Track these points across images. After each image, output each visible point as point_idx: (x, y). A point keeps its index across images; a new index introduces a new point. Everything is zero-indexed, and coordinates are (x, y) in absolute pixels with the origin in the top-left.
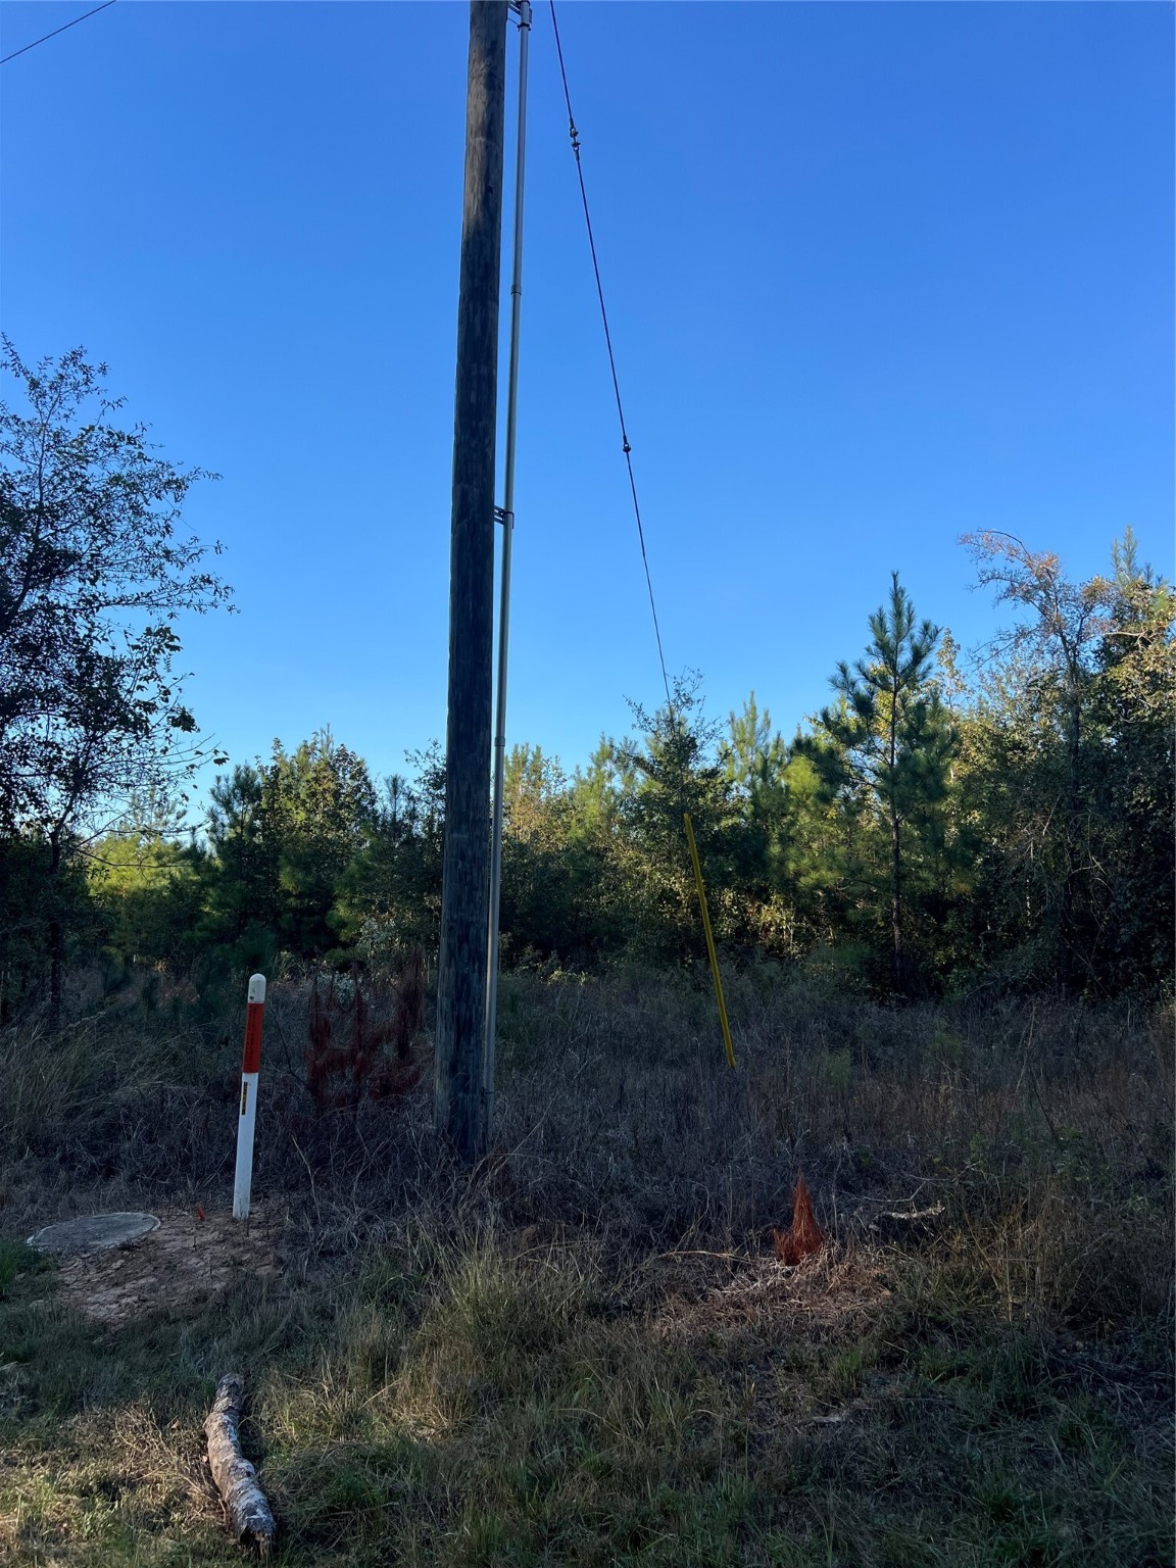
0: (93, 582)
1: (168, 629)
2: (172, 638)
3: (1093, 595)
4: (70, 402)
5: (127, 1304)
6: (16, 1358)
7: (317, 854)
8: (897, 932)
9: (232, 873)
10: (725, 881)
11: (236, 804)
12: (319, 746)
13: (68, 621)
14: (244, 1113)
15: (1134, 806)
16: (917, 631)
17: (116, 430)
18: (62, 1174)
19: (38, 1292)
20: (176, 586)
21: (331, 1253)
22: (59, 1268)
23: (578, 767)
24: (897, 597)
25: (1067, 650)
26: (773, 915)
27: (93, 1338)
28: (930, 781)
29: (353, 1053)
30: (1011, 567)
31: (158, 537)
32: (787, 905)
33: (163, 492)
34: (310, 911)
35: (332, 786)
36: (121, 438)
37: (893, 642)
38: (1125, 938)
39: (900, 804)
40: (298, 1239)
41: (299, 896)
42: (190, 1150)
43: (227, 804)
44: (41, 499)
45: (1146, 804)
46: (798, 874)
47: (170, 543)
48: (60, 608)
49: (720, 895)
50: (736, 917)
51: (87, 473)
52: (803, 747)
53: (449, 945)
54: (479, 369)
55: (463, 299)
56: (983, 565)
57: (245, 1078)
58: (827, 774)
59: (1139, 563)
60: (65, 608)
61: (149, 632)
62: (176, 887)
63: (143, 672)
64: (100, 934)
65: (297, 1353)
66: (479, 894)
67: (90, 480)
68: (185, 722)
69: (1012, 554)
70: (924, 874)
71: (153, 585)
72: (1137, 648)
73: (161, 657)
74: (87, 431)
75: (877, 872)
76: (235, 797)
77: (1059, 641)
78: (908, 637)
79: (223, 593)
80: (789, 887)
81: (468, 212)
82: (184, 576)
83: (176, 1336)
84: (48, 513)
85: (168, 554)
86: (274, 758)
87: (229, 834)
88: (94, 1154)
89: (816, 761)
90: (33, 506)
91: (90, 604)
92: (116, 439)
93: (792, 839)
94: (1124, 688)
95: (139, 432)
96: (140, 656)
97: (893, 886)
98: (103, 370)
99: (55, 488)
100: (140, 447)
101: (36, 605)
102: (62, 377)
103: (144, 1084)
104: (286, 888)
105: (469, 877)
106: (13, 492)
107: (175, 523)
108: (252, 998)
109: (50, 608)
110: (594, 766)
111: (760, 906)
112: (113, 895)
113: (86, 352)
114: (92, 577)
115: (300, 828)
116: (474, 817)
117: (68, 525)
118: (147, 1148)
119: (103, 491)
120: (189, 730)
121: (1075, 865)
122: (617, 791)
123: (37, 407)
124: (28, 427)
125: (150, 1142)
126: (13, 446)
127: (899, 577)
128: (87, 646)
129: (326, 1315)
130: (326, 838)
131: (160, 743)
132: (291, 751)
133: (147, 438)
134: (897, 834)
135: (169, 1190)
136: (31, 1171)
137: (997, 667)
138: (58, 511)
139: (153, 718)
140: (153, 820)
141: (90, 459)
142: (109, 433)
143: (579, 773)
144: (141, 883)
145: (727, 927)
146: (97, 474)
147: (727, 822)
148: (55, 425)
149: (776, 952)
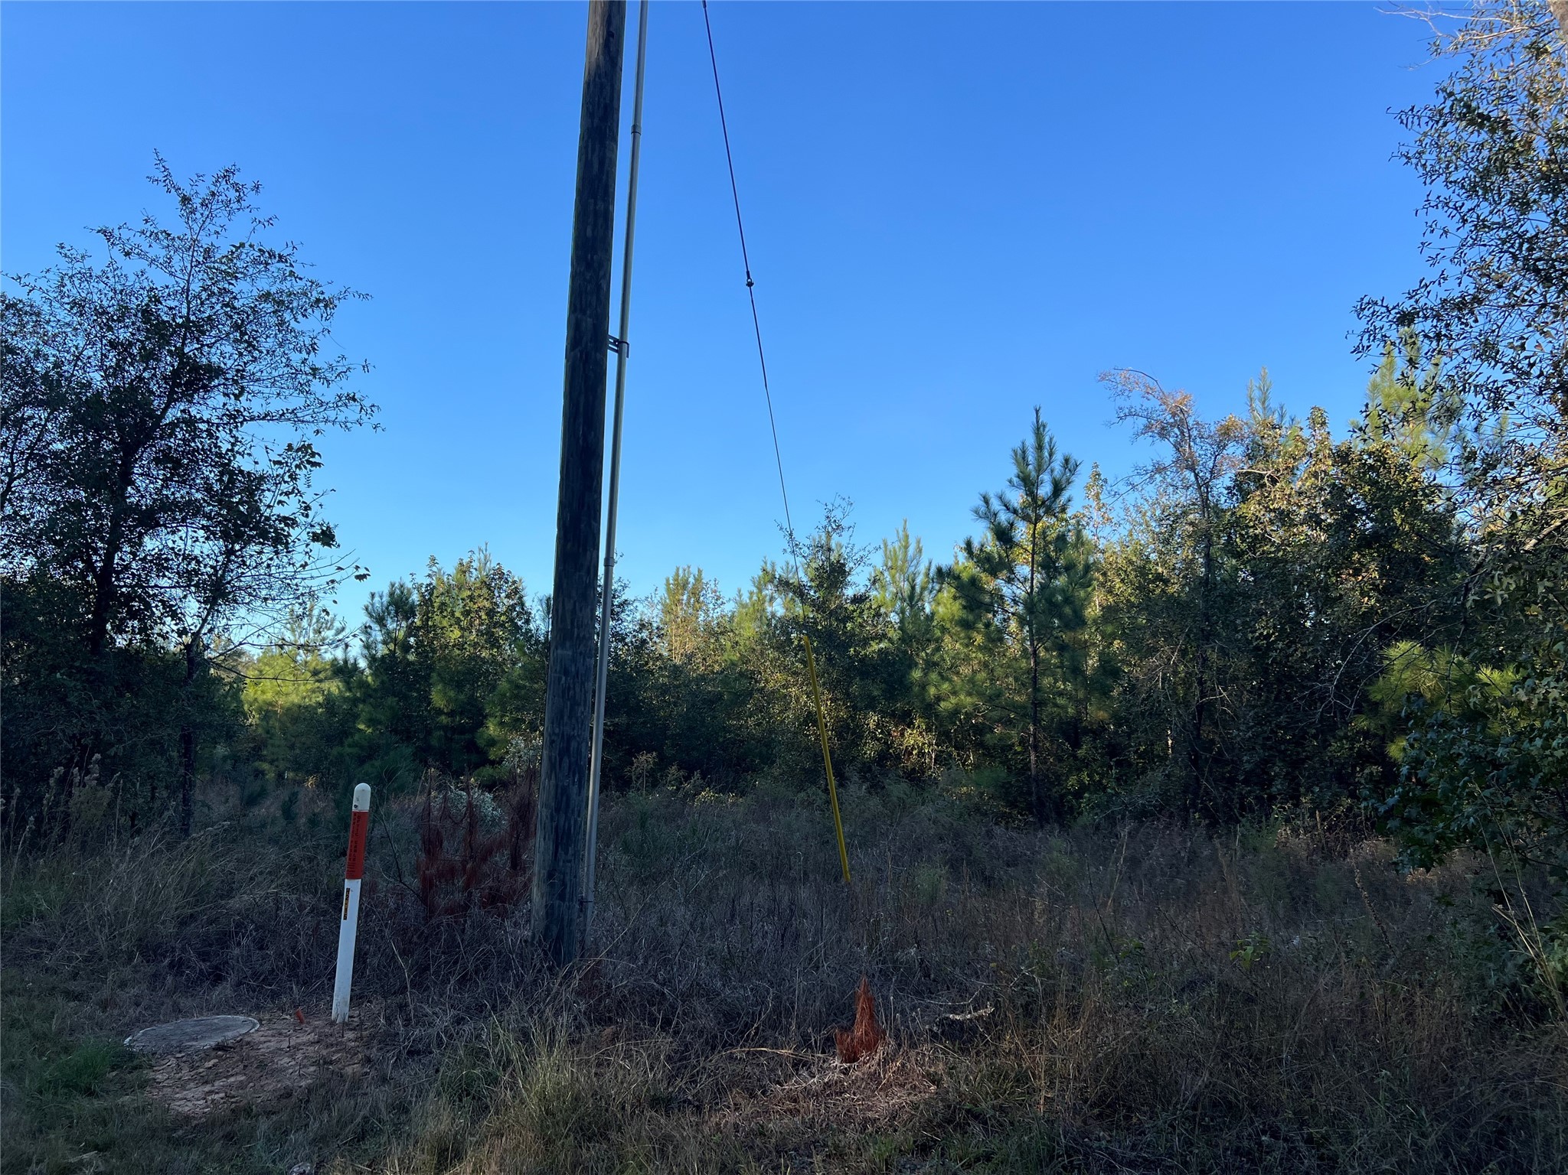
0: (237, 397)
1: (310, 446)
2: (313, 454)
3: (1227, 433)
4: (221, 218)
5: (213, 1100)
6: (96, 1147)
7: (470, 672)
8: (1033, 757)
9: (386, 689)
10: (871, 705)
11: (389, 621)
12: (475, 564)
13: (210, 435)
14: (345, 918)
15: (1258, 638)
16: (1057, 465)
17: (267, 248)
18: (170, 978)
19: (125, 1088)
20: (322, 404)
21: (418, 1053)
22: (151, 1067)
23: (739, 591)
24: (1039, 430)
25: (1200, 487)
26: (915, 738)
27: (175, 1130)
28: (1067, 610)
29: (464, 863)
30: (1147, 404)
31: (304, 355)
32: (929, 730)
33: (310, 311)
34: (461, 730)
35: (487, 604)
36: (272, 255)
37: (1034, 474)
38: (1248, 767)
39: (1040, 633)
40: (388, 1039)
41: (451, 714)
42: (298, 955)
43: (380, 621)
44: (188, 313)
45: (1269, 636)
46: (939, 699)
47: (317, 360)
48: (204, 422)
49: (865, 718)
50: (878, 740)
51: (235, 290)
52: (943, 575)
53: (550, 758)
54: (595, 204)
55: (582, 138)
56: (1121, 402)
57: (348, 884)
58: (967, 601)
59: (1273, 404)
60: (208, 422)
61: (290, 447)
62: (329, 703)
63: (284, 487)
64: (253, 749)
65: (369, 1145)
66: (581, 708)
67: (238, 297)
68: (326, 537)
69: (1148, 393)
70: (1060, 701)
71: (296, 401)
72: (1264, 485)
73: (301, 473)
74: (237, 248)
75: (1017, 698)
76: (389, 614)
77: (1193, 478)
78: (1049, 470)
79: (369, 411)
80: (929, 709)
81: (589, 55)
82: (329, 394)
83: (254, 1129)
84: (194, 328)
85: (315, 371)
86: (429, 576)
87: (381, 650)
88: (204, 961)
89: (957, 588)
90: (179, 321)
91: (234, 418)
92: (267, 258)
93: (935, 664)
94: (1251, 524)
95: (289, 250)
96: (281, 472)
97: (1030, 711)
98: (257, 188)
99: (202, 303)
100: (291, 265)
101: (177, 419)
102: (213, 194)
103: (259, 893)
104: (438, 705)
105: (571, 692)
106: (160, 306)
107: (320, 343)
108: (356, 806)
109: (191, 422)
110: (755, 590)
111: (903, 730)
112: (267, 712)
113: (239, 170)
114: (237, 392)
115: (454, 646)
116: (578, 635)
117: (213, 340)
118: (257, 955)
119: (251, 308)
120: (329, 545)
121: (1203, 695)
122: (779, 615)
123: (187, 223)
124: (177, 243)
125: (261, 948)
126: (161, 261)
127: (1041, 412)
128: (230, 460)
129: (403, 1108)
130: (479, 656)
131: (298, 558)
132: (449, 568)
133: (297, 256)
134: (1035, 661)
135: (275, 995)
136: (137, 976)
137: (1142, 501)
138: (203, 326)
139: (294, 532)
140: (311, 635)
141: (239, 276)
142: (260, 250)
143: (740, 596)
144: (295, 699)
145: (870, 750)
146: (245, 291)
147: (875, 646)
148: (205, 242)
149: (916, 777)
